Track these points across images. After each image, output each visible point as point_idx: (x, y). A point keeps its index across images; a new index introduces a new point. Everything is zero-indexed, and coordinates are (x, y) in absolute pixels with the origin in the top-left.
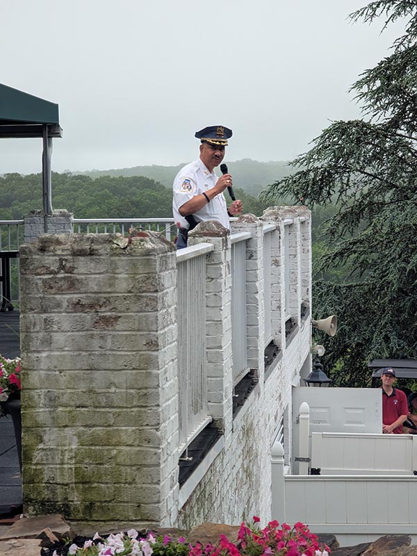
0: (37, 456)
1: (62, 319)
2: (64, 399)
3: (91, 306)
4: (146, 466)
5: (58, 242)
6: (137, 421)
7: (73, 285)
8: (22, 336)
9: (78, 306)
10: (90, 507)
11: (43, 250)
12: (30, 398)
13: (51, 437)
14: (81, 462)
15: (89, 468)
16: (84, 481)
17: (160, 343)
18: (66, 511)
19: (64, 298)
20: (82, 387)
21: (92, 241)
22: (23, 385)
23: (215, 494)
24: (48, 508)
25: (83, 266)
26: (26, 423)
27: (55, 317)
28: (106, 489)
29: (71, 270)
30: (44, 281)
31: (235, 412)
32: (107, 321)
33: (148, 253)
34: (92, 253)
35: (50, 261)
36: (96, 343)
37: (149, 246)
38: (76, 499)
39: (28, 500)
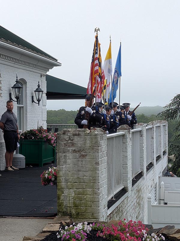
0: (62, 198)
1: (70, 155)
2: (70, 180)
3: (79, 151)
4: (95, 202)
5: (69, 131)
6: (92, 187)
7: (73, 144)
8: (57, 160)
9: (74, 151)
10: (78, 214)
11: (64, 134)
12: (60, 180)
13: (66, 192)
14: (75, 200)
15: (78, 202)
16: (76, 206)
17: (100, 163)
18: (70, 215)
19: (71, 149)
20: (76, 176)
21: (79, 131)
22: (58, 175)
23: (124, 210)
24: (65, 214)
25: (76, 139)
26: (59, 187)
27: (68, 155)
28: (83, 208)
29: (72, 140)
30: (64, 144)
31: (133, 185)
32: (83, 156)
33: (96, 135)
34: (79, 135)
35: (66, 137)
36: (80, 163)
37: (96, 133)
38: (73, 211)
39: (59, 212)
